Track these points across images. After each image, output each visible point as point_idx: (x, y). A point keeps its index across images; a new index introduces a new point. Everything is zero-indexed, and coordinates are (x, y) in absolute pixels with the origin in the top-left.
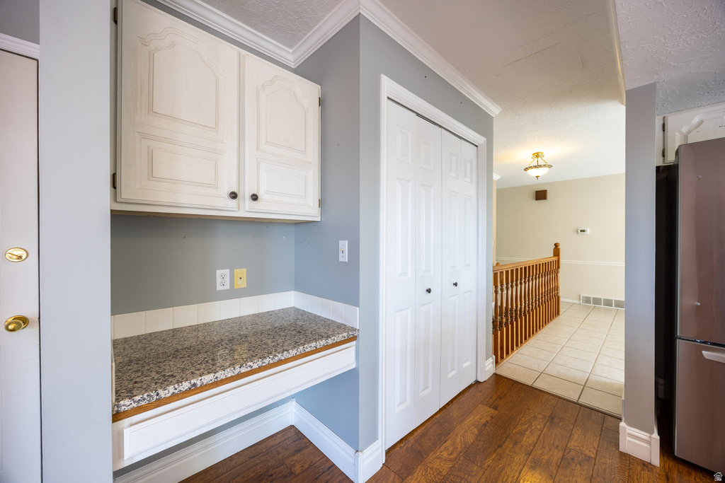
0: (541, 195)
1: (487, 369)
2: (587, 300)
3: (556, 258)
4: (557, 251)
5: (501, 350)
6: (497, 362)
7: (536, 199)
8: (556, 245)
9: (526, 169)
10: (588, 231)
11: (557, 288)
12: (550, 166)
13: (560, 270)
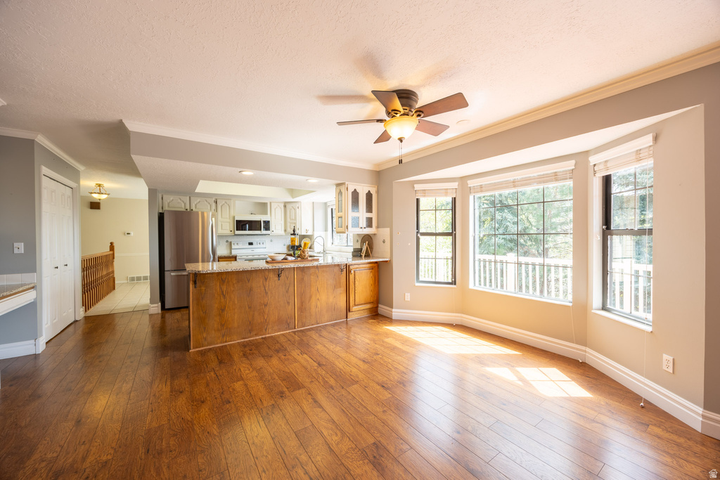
0: (95, 205)
1: (81, 314)
2: (133, 279)
3: (111, 252)
4: (112, 247)
5: (87, 304)
6: (86, 311)
7: (91, 208)
8: (112, 243)
9: (92, 193)
10: (132, 234)
11: (113, 272)
12: (108, 194)
13: (115, 260)
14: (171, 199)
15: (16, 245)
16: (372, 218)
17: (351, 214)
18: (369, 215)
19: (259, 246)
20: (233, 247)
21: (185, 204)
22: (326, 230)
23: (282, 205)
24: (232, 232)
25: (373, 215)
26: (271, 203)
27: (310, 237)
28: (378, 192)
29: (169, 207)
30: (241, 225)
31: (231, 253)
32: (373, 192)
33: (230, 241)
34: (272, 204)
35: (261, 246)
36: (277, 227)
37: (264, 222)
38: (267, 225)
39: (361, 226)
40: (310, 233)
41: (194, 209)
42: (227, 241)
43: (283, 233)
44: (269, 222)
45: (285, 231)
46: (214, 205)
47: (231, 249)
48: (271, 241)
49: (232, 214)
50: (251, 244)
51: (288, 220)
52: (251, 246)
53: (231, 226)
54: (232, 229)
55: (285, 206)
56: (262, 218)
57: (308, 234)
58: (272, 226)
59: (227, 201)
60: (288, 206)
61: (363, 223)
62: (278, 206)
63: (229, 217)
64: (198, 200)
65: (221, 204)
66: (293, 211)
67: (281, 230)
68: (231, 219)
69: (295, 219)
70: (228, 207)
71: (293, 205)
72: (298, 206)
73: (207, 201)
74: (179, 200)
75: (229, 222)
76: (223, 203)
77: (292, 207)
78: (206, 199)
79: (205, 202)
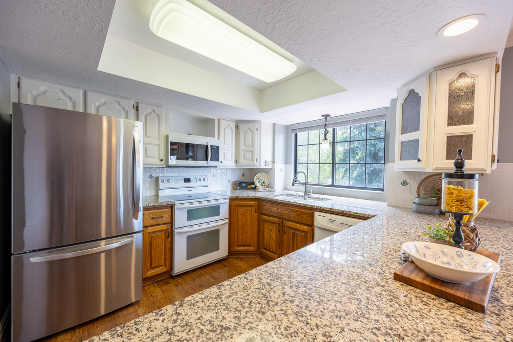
14: (42, 89)
19: (199, 183)
20: (161, 185)
21: (75, 102)
23: (233, 125)
24: (163, 162)
26: (219, 120)
27: (267, 171)
31: (157, 195)
33: (155, 175)
34: (222, 122)
35: (202, 183)
36: (227, 156)
37: (212, 147)
38: (215, 154)
40: (267, 166)
42: (151, 176)
43: (233, 165)
44: (217, 147)
45: (236, 162)
46: (131, 111)
47: (157, 188)
49: (164, 132)
50: (187, 180)
51: (242, 146)
52: (187, 184)
53: (163, 151)
54: (163, 157)
55: (237, 127)
58: (222, 154)
59: (156, 108)
62: (229, 125)
63: (157, 136)
64: (103, 100)
65: (145, 113)
66: (249, 134)
67: (232, 162)
68: (159, 139)
69: (253, 146)
70: (157, 119)
71: (250, 125)
72: (256, 127)
73: (119, 104)
74: (61, 94)
75: (159, 145)
76: (149, 110)
77: (249, 128)
78: (120, 100)
79: (116, 105)
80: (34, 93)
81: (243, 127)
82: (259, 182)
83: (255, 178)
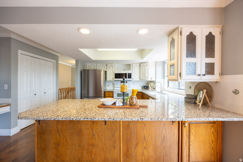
14: (89, 65)
15: (5, 85)
16: (214, 64)
17: (186, 60)
18: (210, 60)
20: (115, 86)
21: (94, 67)
22: (164, 78)
23: (138, 65)
24: (114, 79)
25: (216, 60)
26: (132, 64)
27: (154, 82)
28: (222, 33)
29: (88, 68)
30: (118, 76)
32: (216, 33)
34: (133, 64)
36: (135, 76)
37: (128, 74)
38: (130, 76)
39: (198, 72)
40: (153, 80)
41: (98, 69)
42: (113, 83)
43: (138, 80)
44: (131, 74)
45: (140, 78)
46: (106, 66)
48: (133, 84)
49: (113, 70)
51: (141, 72)
53: (114, 76)
55: (140, 65)
56: (127, 72)
57: (152, 80)
58: (133, 76)
59: (111, 64)
60: (141, 65)
61: (201, 69)
62: (136, 65)
63: (112, 72)
64: (99, 65)
65: (109, 66)
66: (144, 67)
67: (138, 78)
68: (112, 73)
69: (145, 72)
70: (112, 67)
71: (144, 64)
72: (146, 64)
73: (103, 65)
74: (92, 65)
75: (112, 74)
76: (110, 65)
77: (144, 65)
78: (103, 64)
79: (102, 65)
80: (88, 66)
81: (142, 65)
82: (151, 86)
83: (149, 85)
